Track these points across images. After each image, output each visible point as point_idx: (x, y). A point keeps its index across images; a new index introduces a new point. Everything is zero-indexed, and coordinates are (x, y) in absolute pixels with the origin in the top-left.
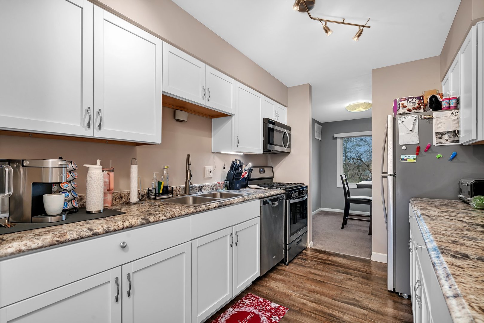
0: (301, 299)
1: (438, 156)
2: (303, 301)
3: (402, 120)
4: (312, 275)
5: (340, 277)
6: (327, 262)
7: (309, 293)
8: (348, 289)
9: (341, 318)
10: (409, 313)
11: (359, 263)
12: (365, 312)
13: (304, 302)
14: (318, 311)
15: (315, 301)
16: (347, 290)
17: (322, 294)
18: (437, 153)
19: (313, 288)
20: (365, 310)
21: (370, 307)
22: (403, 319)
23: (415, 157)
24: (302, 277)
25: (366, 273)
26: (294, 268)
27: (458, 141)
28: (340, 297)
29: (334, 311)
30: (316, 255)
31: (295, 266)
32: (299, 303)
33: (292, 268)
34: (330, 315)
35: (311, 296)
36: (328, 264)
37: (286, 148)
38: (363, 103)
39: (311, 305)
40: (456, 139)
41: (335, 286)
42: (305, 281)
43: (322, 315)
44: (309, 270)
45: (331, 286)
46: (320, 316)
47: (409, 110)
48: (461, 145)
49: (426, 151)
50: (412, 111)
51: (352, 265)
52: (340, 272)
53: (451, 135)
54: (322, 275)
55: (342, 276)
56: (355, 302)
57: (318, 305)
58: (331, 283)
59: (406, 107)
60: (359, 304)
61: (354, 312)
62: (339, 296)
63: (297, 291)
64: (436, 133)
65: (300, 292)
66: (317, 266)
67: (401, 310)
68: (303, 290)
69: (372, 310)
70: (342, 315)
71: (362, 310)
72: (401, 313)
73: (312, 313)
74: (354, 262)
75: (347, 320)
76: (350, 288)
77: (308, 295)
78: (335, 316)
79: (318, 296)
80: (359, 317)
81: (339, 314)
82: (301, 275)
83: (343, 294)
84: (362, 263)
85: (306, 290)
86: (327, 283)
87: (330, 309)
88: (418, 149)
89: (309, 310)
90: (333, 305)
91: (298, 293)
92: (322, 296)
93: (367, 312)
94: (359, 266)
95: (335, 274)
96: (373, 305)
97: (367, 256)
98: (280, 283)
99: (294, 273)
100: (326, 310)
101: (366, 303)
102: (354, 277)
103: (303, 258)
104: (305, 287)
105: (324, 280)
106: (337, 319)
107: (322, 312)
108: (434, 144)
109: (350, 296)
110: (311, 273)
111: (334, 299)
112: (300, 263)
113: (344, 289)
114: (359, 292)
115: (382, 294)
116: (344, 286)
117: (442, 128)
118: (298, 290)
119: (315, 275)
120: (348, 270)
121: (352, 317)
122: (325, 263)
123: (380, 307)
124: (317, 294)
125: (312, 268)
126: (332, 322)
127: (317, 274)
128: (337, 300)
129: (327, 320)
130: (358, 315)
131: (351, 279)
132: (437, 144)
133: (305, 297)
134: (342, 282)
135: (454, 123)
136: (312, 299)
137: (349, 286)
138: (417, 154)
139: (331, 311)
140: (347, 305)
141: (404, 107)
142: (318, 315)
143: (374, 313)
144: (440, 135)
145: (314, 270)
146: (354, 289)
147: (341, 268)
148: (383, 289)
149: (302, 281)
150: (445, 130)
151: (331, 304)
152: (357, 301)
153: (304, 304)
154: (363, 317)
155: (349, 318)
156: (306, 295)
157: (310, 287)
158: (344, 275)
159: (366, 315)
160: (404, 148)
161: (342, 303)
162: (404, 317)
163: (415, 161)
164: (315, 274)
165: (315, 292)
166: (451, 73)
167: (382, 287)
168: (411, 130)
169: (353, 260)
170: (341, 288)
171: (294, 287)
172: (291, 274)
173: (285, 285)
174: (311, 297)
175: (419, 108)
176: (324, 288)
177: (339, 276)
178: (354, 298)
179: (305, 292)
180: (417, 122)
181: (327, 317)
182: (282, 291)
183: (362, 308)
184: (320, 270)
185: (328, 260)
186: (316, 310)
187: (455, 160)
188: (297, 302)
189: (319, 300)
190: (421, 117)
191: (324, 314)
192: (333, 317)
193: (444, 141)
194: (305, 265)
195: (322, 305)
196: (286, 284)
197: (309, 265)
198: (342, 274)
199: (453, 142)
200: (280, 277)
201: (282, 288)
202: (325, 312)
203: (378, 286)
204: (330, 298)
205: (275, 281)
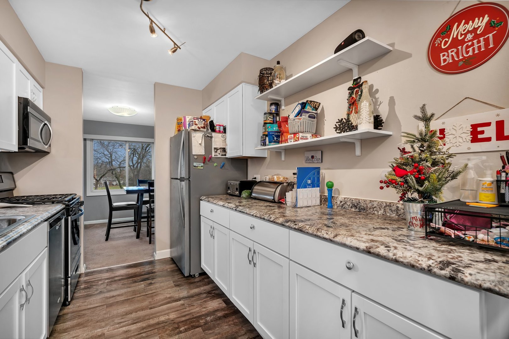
0: (119, 330)
1: (215, 164)
2: (123, 329)
3: (195, 135)
4: (111, 299)
5: (141, 286)
6: (116, 279)
7: (123, 318)
8: (155, 292)
9: (169, 319)
10: (206, 286)
11: (147, 266)
12: (181, 302)
13: (125, 330)
14: (145, 328)
15: (135, 321)
16: (155, 294)
17: (136, 311)
18: (214, 162)
19: (123, 310)
20: (180, 301)
21: (181, 296)
22: (205, 291)
23: (202, 164)
24: (101, 308)
25: (160, 272)
26: (81, 304)
27: (225, 155)
28: (154, 304)
29: (159, 318)
30: (98, 277)
31: (81, 300)
32: (120, 334)
33: (78, 304)
34: (158, 323)
35: (126, 320)
36: (119, 280)
37: (47, 146)
38: (127, 108)
39: (133, 327)
40: (224, 154)
41: (142, 297)
42: (108, 310)
43: (152, 329)
44: (102, 296)
45: (138, 298)
46: (151, 330)
47: (199, 128)
48: (227, 158)
49: (209, 161)
50: (200, 129)
51: (143, 270)
52: (137, 282)
53: (222, 150)
54: (121, 293)
55: (141, 284)
56: (169, 300)
57: (141, 323)
58: (137, 296)
59: (197, 125)
60: (172, 299)
61: (174, 308)
62: (152, 303)
63: (106, 325)
64: (214, 148)
65: (112, 323)
66: (108, 287)
67: (200, 286)
68: (113, 319)
69: (184, 298)
70: (167, 317)
71: (178, 302)
72: (202, 288)
73: (141, 333)
74: (143, 268)
75: (174, 317)
76: (156, 291)
77: (122, 320)
78: (163, 321)
79: (134, 315)
80: (180, 309)
81: (165, 318)
82: (97, 307)
83: (155, 299)
84: (150, 266)
85: (116, 318)
86: (133, 298)
87: (154, 319)
88: (205, 158)
89: (136, 333)
90: (154, 314)
91: (111, 326)
92: (138, 312)
93: (183, 301)
94: (150, 269)
95: (134, 286)
96: (182, 294)
97: (149, 258)
98: (77, 330)
99: (87, 308)
100: (152, 322)
101: (177, 295)
102: (153, 280)
103: (85, 287)
104: (114, 315)
105: (128, 297)
106: (166, 322)
107: (149, 326)
108: (213, 156)
109: (161, 297)
110: (107, 298)
111: (151, 308)
112: (85, 295)
113: (152, 294)
114: (166, 290)
115: (182, 282)
116: (150, 292)
117: (217, 145)
118: (107, 323)
119: (115, 297)
120: (143, 276)
121: (176, 313)
122: (115, 281)
123: (188, 292)
124: (131, 313)
125: (104, 292)
126: (164, 328)
127: (116, 296)
128: (154, 308)
129: (159, 330)
130: (178, 309)
131: (151, 283)
132: (215, 156)
133: (122, 324)
134: (146, 290)
135: (223, 143)
136: (130, 322)
137: (154, 289)
138: (204, 163)
139: (156, 320)
140: (165, 306)
141: (196, 124)
142: (148, 331)
143: (187, 299)
144: (216, 149)
145: (108, 293)
146: (161, 290)
147: (135, 278)
148: (180, 278)
149: (104, 312)
150: (218, 147)
151: (152, 314)
152: (170, 298)
153: (127, 331)
154: (183, 307)
155: (174, 315)
156: (121, 323)
157: (119, 312)
158: (142, 282)
159: (184, 304)
160: (195, 157)
161: (160, 307)
162: (205, 290)
163: (202, 168)
164: (113, 297)
165: (127, 313)
166: (215, 107)
167: (178, 276)
168: (200, 144)
169: (141, 266)
170: (149, 295)
171: (99, 323)
172: (83, 312)
173: (86, 328)
174: (128, 321)
175: (204, 128)
176: (133, 304)
177: (139, 286)
178: (165, 297)
179: (117, 321)
180: (204, 138)
181: (157, 327)
182: (88, 336)
183: (177, 301)
184: (116, 290)
185: (116, 277)
186: (143, 328)
187: (223, 168)
188: (117, 335)
189: (139, 318)
190: (206, 135)
191: (152, 326)
192: (162, 323)
193: (218, 155)
194: (94, 294)
195: (144, 321)
196: (86, 326)
197: (98, 291)
198: (140, 283)
199: (222, 155)
200: (69, 324)
201: (84, 333)
202: (152, 325)
203: (175, 278)
204: (147, 310)
205: (66, 332)
